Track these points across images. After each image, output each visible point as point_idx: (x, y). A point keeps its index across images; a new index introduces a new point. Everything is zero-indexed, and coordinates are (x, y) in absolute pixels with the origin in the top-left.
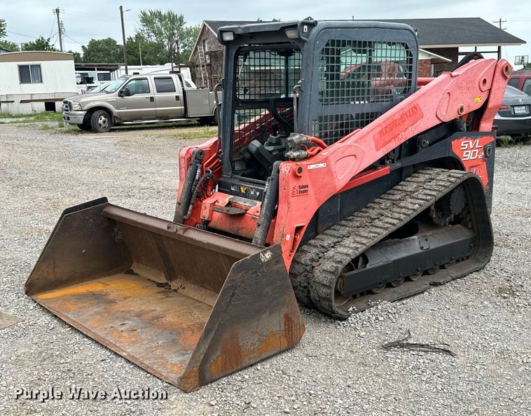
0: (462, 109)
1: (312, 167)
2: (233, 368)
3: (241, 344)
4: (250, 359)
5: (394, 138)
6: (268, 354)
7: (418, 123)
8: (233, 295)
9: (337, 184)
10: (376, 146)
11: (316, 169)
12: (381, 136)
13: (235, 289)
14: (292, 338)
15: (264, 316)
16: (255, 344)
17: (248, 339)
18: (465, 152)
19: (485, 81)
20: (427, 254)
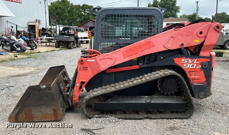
0: (182, 45)
1: (89, 61)
2: (30, 120)
3: (33, 113)
4: (37, 119)
5: (136, 54)
6: (45, 120)
7: (151, 49)
8: (29, 97)
9: (101, 68)
10: (124, 56)
11: (90, 62)
12: (127, 53)
13: (30, 95)
14: (57, 117)
15: (43, 107)
16: (39, 115)
17: (36, 112)
18: (185, 64)
19: (201, 33)
20: (149, 104)
